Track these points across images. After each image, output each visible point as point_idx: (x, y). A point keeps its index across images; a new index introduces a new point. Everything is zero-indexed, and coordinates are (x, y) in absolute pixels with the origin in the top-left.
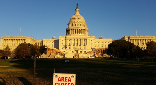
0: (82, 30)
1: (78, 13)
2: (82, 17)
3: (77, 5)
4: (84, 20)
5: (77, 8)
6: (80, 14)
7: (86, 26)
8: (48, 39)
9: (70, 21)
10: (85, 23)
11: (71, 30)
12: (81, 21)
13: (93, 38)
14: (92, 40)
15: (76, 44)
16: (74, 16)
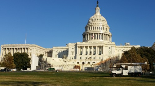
0: (104, 35)
1: (98, 14)
2: (103, 18)
3: (98, 3)
4: (106, 23)
5: (97, 6)
6: (101, 15)
7: (109, 30)
8: (58, 47)
9: (88, 23)
10: (108, 26)
11: (90, 34)
12: (103, 23)
13: (112, 45)
14: (110, 48)
15: (89, 53)
16: (93, 17)
